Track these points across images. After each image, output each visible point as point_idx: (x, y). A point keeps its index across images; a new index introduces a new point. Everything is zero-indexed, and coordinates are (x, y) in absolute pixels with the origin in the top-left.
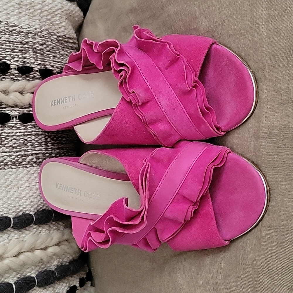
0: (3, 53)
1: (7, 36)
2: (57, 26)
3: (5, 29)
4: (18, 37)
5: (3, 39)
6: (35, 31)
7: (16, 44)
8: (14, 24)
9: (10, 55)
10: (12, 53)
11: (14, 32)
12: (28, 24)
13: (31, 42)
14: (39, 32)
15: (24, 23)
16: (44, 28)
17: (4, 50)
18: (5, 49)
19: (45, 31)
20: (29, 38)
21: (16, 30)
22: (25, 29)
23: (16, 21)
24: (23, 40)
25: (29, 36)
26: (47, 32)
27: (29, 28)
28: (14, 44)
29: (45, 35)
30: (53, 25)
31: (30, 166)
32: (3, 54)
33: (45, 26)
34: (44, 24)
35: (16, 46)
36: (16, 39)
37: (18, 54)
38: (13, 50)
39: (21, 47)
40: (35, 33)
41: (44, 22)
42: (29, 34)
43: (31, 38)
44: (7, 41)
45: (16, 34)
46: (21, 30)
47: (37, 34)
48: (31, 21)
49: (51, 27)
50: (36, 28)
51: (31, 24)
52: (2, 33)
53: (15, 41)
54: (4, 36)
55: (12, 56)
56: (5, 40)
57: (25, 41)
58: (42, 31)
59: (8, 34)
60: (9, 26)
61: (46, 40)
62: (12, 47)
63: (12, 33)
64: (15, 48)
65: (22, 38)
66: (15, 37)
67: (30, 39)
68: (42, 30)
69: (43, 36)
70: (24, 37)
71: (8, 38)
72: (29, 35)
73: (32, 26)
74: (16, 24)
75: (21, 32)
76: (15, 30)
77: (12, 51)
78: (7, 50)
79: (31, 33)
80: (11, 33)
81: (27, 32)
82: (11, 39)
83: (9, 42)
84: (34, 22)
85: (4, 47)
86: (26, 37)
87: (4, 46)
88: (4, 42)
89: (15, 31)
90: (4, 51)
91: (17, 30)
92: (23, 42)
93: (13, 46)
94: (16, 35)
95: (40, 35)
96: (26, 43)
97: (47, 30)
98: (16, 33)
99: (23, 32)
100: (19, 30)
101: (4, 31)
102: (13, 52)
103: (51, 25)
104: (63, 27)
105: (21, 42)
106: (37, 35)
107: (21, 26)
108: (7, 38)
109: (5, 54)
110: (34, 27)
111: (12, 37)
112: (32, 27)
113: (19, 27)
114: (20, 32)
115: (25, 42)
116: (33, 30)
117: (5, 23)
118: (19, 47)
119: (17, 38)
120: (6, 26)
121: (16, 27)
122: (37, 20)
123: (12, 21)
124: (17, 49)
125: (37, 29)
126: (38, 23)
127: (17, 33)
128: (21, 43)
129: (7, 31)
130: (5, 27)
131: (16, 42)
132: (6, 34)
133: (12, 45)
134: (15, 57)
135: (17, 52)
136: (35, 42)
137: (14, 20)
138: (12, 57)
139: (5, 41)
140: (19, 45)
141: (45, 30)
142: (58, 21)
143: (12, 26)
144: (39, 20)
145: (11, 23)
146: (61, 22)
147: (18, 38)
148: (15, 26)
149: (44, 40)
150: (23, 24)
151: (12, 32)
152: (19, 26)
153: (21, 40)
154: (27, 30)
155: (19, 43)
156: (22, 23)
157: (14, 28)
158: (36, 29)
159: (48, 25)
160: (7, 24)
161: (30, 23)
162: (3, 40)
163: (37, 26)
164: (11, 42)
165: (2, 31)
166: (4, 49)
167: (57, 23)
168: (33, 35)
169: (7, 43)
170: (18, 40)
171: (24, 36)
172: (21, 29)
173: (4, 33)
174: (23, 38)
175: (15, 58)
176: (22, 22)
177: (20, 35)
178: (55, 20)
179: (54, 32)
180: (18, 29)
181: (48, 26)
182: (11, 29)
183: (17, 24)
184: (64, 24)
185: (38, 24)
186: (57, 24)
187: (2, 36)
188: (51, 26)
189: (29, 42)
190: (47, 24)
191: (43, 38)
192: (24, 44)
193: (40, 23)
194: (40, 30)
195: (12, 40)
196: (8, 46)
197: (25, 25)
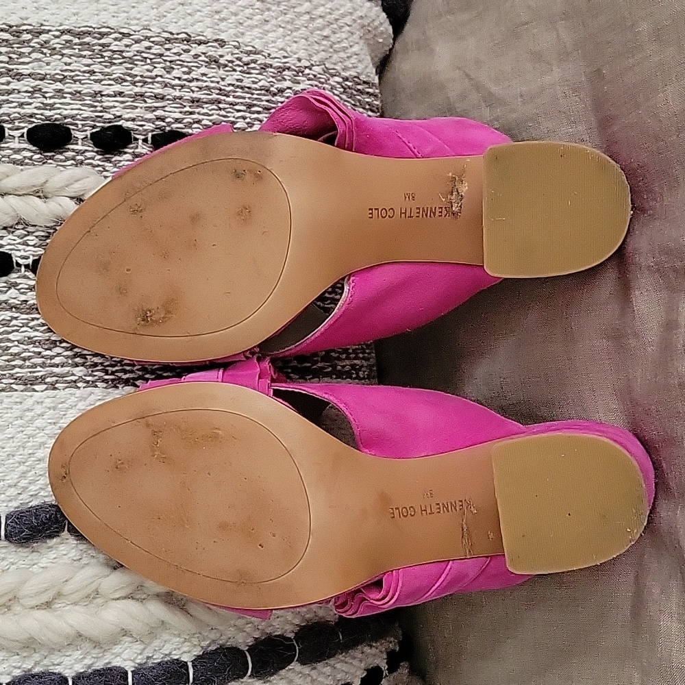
0: (229, 115)
1: (237, 75)
2: (342, 55)
3: (235, 60)
4: (260, 77)
5: (229, 82)
6: (299, 64)
7: (258, 94)
8: (254, 47)
9: (244, 118)
10: (248, 115)
11: (252, 65)
12: (282, 49)
13: (288, 91)
14: (306, 67)
15: (273, 45)
16: (315, 58)
17: (231, 106)
18: (234, 105)
19: (318, 65)
20: (285, 80)
21: (257, 61)
22: (276, 60)
23: (258, 40)
24: (272, 86)
25: (285, 77)
26: (323, 66)
27: (285, 57)
28: (253, 94)
29: (319, 76)
30: (336, 51)
32: (229, 117)
33: (318, 52)
34: (317, 48)
35: (256, 99)
36: (256, 83)
37: (260, 116)
38: (250, 106)
39: (268, 101)
40: (297, 69)
41: (316, 45)
42: (284, 70)
43: (289, 80)
44: (238, 87)
45: (257, 72)
46: (268, 61)
47: (302, 72)
48: (288, 40)
49: (330, 57)
50: (300, 57)
51: (289, 49)
52: (227, 69)
53: (254, 86)
54: (232, 75)
55: (248, 120)
56: (233, 83)
57: (276, 86)
58: (313, 65)
59: (240, 72)
60: (242, 52)
61: (320, 85)
62: (247, 100)
63: (248, 68)
64: (255, 102)
65: (269, 80)
66: (256, 78)
67: (288, 84)
68: (313, 63)
69: (315, 76)
70: (273, 77)
71: (241, 81)
72: (284, 73)
73: (291, 52)
74: (256, 47)
75: (268, 67)
76: (254, 61)
77: (248, 110)
78: (237, 107)
79: (289, 69)
80: (245, 68)
81: (280, 67)
82: (247, 83)
83: (242, 88)
84: (295, 45)
85: (231, 99)
86: (279, 78)
87: (231, 97)
88: (231, 88)
89: (255, 63)
90: (230, 108)
91: (259, 62)
92: (272, 89)
93: (249, 98)
94: (257, 74)
95: (309, 74)
96: (279, 91)
97: (322, 63)
98: (257, 70)
99: (271, 66)
100: (263, 62)
101: (230, 65)
102: (250, 113)
103: (331, 52)
104: (356, 57)
105: (266, 89)
106: (300, 74)
107: (268, 52)
108: (237, 80)
109: (234, 117)
110: (296, 56)
111: (248, 78)
112: (291, 54)
113: (263, 55)
114: (265, 67)
115: (277, 89)
116: (293, 62)
117: (234, 46)
118: (262, 101)
119: (260, 81)
120: (236, 51)
121: (258, 54)
122: (303, 38)
123: (249, 40)
124: (258, 106)
125: (302, 61)
126: (304, 45)
127: (258, 67)
128: (267, 91)
129: (238, 62)
130: (232, 54)
131: (256, 89)
132: (235, 70)
133: (249, 95)
134: (254, 124)
135: (259, 113)
136: (297, 89)
137: (253, 40)
138: (248, 123)
139: (233, 85)
140: (265, 95)
141: (318, 63)
142: (346, 41)
143: (248, 53)
144: (306, 39)
145: (246, 46)
146: (351, 44)
147: (262, 79)
148: (255, 53)
149: (316, 86)
150: (273, 47)
151: (249, 66)
152: (263, 51)
153: (267, 84)
154: (280, 62)
155: (263, 92)
156: (270, 46)
157: (253, 57)
158: (299, 60)
159: (323, 51)
160: (238, 48)
161: (287, 45)
162: (229, 85)
163: (302, 54)
164: (246, 89)
165: (227, 62)
166: (231, 104)
167: (344, 47)
168: (294, 73)
169: (237, 92)
170: (261, 84)
171: (274, 75)
172: (268, 59)
173: (230, 67)
174: (271, 79)
175: (255, 126)
176: (270, 44)
177: (265, 74)
178: (339, 40)
179: (336, 68)
180: (261, 60)
181: (323, 53)
182: (246, 59)
183: (260, 49)
184: (356, 49)
185: (303, 47)
186: (344, 49)
187: (227, 76)
188: (330, 55)
189: (286, 90)
190: (322, 48)
191: (315, 81)
192: (275, 95)
193: (309, 45)
194: (308, 64)
195: (249, 83)
196: (240, 98)
197: (277, 50)
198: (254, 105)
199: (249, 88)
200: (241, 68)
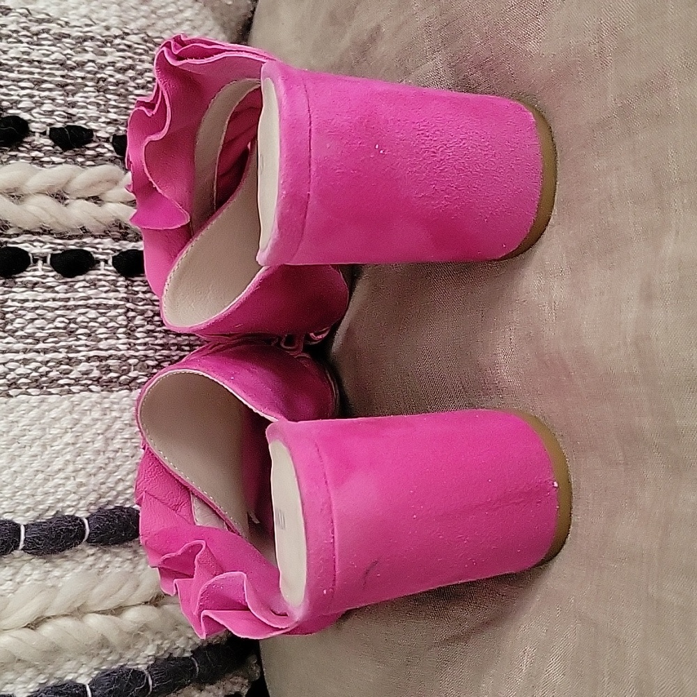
0: (12, 93)
1: (23, 47)
2: (169, 21)
3: (20, 30)
4: (53, 49)
5: (13, 55)
6: (107, 33)
7: (50, 69)
8: (48, 15)
9: (31, 96)
10: (36, 93)
11: (45, 35)
12: (85, 16)
13: (90, 64)
14: (116, 37)
15: (74, 12)
16: (132, 26)
17: (15, 83)
18: (18, 82)
19: (136, 34)
20: (86, 51)
21: (50, 30)
22: (76, 29)
23: (53, 7)
24: (68, 59)
25: (87, 48)
26: (142, 35)
27: (87, 25)
28: (44, 68)
29: (136, 46)
30: (160, 18)
31: (81, 391)
32: (12, 95)
33: (135, 19)
34: (134, 14)
35: (48, 74)
36: (48, 56)
37: (54, 94)
38: (38, 83)
39: (63, 76)
40: (103, 39)
41: (134, 10)
42: (85, 40)
43: (92, 52)
44: (24, 60)
45: (50, 43)
46: (66, 31)
47: (111, 42)
48: (94, 6)
49: (153, 24)
50: (110, 25)
51: (94, 16)
52: (10, 40)
53: (45, 59)
54: (17, 47)
55: (37, 99)
56: (18, 56)
57: (74, 60)
58: (128, 34)
59: (28, 43)
60: (30, 21)
61: (136, 57)
62: (36, 76)
63: (38, 38)
64: (45, 78)
65: (65, 52)
66: (47, 50)
67: (90, 56)
68: (127, 31)
69: (129, 46)
70: (71, 49)
71: (28, 54)
72: (86, 43)
73: (97, 19)
74: (51, 14)
75: (65, 37)
76: (47, 31)
77: (37, 87)
78: (22, 84)
79: (92, 38)
80: (35, 38)
81: (79, 37)
82: (35, 56)
83: (30, 62)
84: (104, 11)
85: (14, 75)
86: (79, 49)
87: (16, 72)
88: (16, 62)
89: (48, 33)
90: (15, 85)
91: (51, 32)
92: (69, 62)
93: (39, 73)
94: (49, 46)
95: (119, 44)
96: (78, 64)
97: (141, 30)
98: (50, 40)
99: (69, 36)
100: (57, 31)
101: (15, 35)
102: (38, 90)
103: (153, 18)
104: (188, 23)
105: (61, 62)
106: (109, 45)
107: (66, 20)
108: (23, 53)
109: (18, 95)
110: (104, 24)
111: (38, 50)
112: (97, 22)
113: (59, 24)
114: (60, 37)
115: (75, 62)
116: (98, 31)
117: (21, 14)
118: (56, 76)
119: (53, 53)
120: (24, 19)
121: (51, 22)
122: (114, 3)
123: (42, 7)
124: (50, 82)
125: (113, 29)
126: (116, 11)
127: (51, 38)
128: (61, 65)
129: (25, 33)
130: (18, 23)
131: (48, 63)
132: (21, 42)
133: (39, 70)
134: (43, 104)
135: (50, 90)
136: (102, 62)
137: (48, 6)
138: (35, 103)
139: (18, 59)
140: (58, 69)
141: (136, 32)
142: (173, 5)
143: (40, 21)
144: (119, 5)
145: (39, 13)
146: (181, 8)
147: (56, 52)
148: (49, 21)
149: (130, 58)
150: (73, 14)
151: (40, 37)
152: (59, 19)
153: (62, 57)
154: (81, 32)
155: (57, 66)
156: (70, 13)
157: (45, 26)
158: (108, 28)
159: (143, 17)
160: (26, 16)
161: (92, 11)
162: (14, 58)
163: (113, 21)
164: (36, 63)
165: (10, 33)
166: (13, 81)
167: (169, 12)
168: (99, 43)
169: (22, 66)
170: (53, 57)
171: (72, 47)
172: (67, 28)
173: (15, 38)
174: (69, 51)
175: (45, 105)
176: (70, 10)
177: (58, 45)
178: (163, 4)
179: (164, 36)
180: (55, 29)
181: (144, 20)
182: (35, 28)
183: (56, 16)
184: (188, 14)
185: (115, 14)
186: (171, 15)
187: (11, 48)
188: (153, 21)
189: (86, 63)
190: (142, 13)
191: (129, 52)
192: (73, 69)
193: (123, 11)
194: (118, 32)
195: (37, 56)
196: (26, 74)
197: (77, 17)
198: (45, 81)
199: (39, 62)
200: (29, 39)
